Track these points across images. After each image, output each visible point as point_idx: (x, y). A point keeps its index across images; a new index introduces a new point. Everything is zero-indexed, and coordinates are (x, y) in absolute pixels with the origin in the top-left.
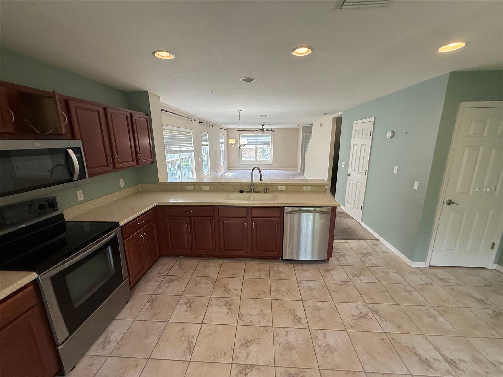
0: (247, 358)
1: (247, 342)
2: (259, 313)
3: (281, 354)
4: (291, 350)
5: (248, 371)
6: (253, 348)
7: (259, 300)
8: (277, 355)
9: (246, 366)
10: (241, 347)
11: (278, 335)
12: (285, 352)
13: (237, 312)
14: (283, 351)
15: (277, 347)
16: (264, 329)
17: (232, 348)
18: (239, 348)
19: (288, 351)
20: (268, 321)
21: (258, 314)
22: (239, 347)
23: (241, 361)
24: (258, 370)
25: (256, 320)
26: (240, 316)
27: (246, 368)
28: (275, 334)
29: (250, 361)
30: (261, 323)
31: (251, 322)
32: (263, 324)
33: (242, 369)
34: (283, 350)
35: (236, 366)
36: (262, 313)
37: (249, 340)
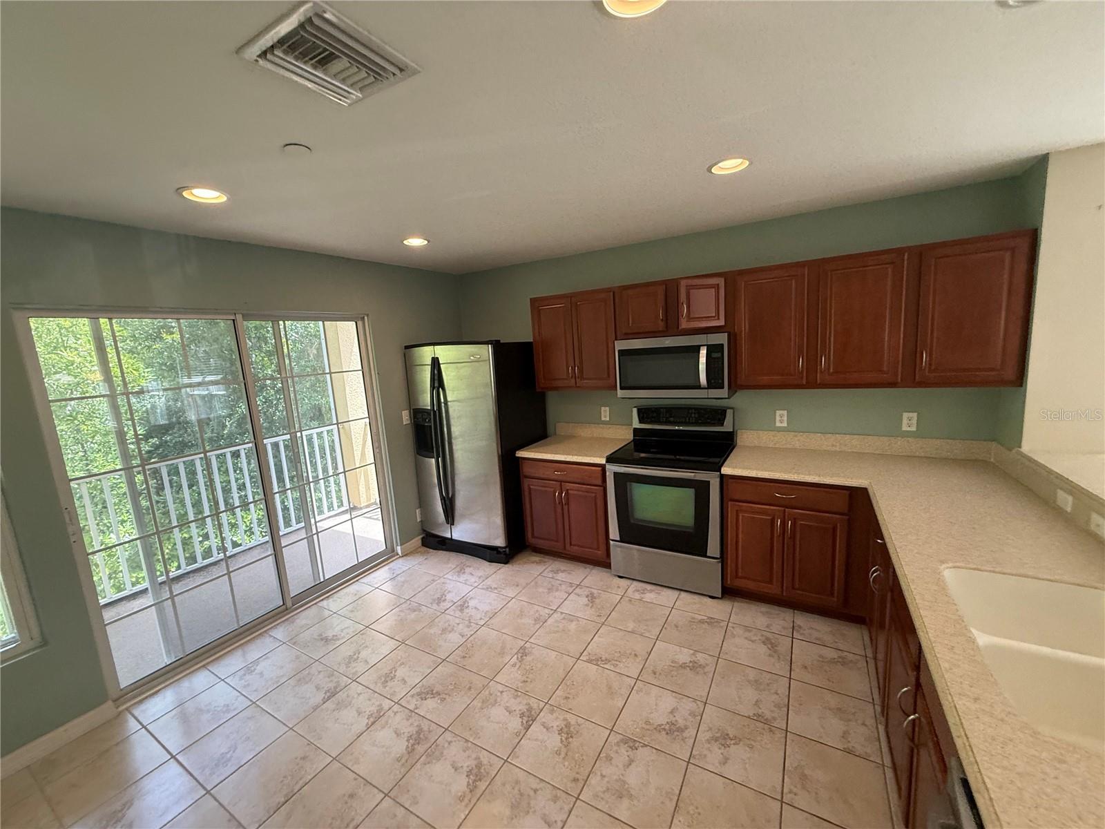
0: (543, 725)
1: (570, 735)
2: (627, 786)
3: (517, 782)
4: (512, 807)
5: (525, 719)
6: (554, 741)
7: (670, 806)
8: (521, 775)
9: (532, 720)
10: (565, 723)
11: (555, 799)
12: (516, 791)
13: (647, 740)
14: (520, 791)
15: (534, 783)
16: (581, 777)
17: (570, 709)
18: (565, 719)
19: (513, 800)
20: (596, 796)
21: (623, 781)
22: (567, 720)
23: (545, 717)
24: (517, 734)
25: (611, 771)
26: (631, 743)
27: (530, 719)
28: (559, 793)
29: (535, 728)
30: (599, 778)
31: (609, 758)
32: (593, 780)
33: (533, 713)
34: (521, 789)
35: (541, 707)
36: (625, 793)
37: (571, 740)
